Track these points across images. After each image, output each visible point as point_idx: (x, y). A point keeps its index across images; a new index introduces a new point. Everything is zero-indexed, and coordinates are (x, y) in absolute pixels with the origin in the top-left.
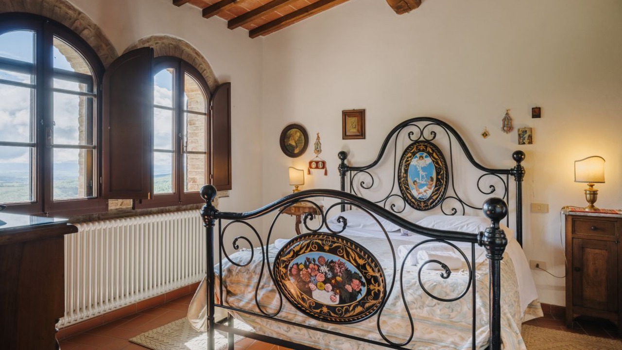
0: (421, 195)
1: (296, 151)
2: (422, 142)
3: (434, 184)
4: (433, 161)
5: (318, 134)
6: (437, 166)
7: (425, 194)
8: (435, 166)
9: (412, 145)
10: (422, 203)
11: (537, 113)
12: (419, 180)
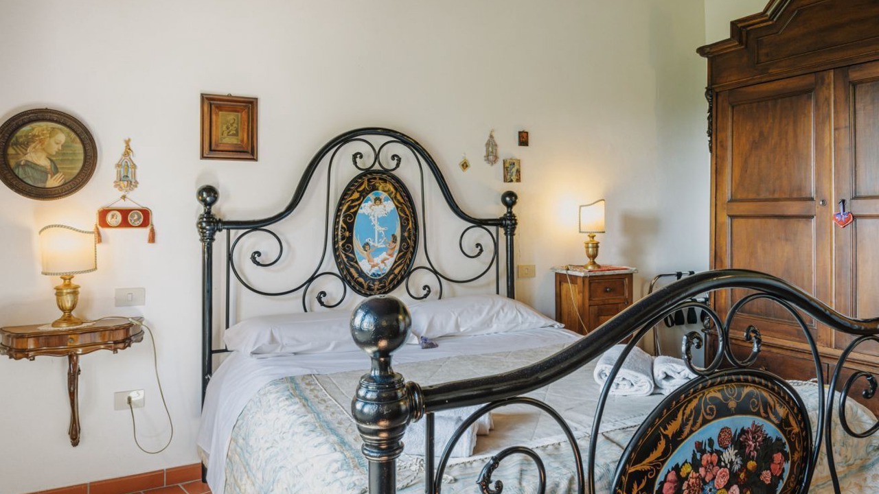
1: (53, 185)
2: (377, 172)
3: (397, 248)
4: (397, 207)
5: (127, 142)
6: (402, 215)
7: (382, 266)
8: (400, 215)
9: (360, 177)
10: (377, 283)
11: (523, 140)
12: (374, 242)
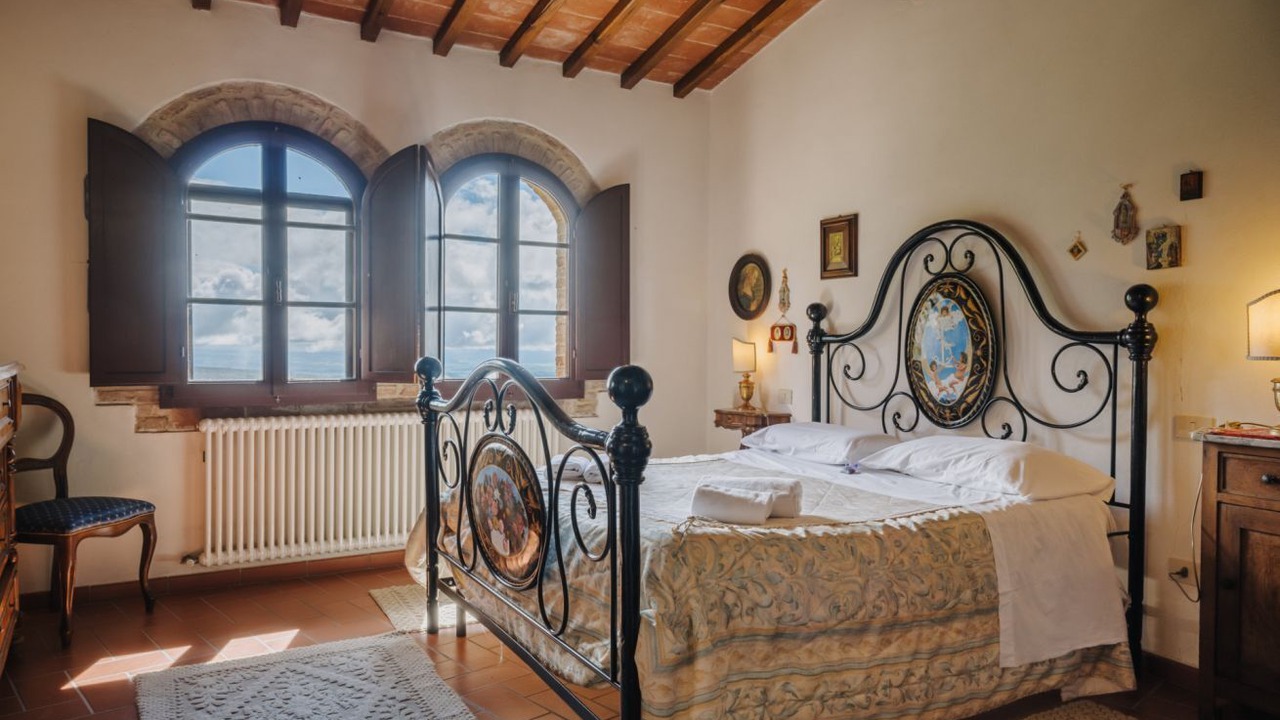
0: (944, 393)
1: (753, 307)
2: (948, 275)
3: (969, 369)
4: (967, 318)
5: (785, 272)
6: (974, 328)
7: (951, 391)
8: (970, 328)
9: (930, 283)
10: (947, 411)
11: (1192, 186)
12: (940, 360)
